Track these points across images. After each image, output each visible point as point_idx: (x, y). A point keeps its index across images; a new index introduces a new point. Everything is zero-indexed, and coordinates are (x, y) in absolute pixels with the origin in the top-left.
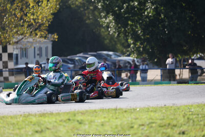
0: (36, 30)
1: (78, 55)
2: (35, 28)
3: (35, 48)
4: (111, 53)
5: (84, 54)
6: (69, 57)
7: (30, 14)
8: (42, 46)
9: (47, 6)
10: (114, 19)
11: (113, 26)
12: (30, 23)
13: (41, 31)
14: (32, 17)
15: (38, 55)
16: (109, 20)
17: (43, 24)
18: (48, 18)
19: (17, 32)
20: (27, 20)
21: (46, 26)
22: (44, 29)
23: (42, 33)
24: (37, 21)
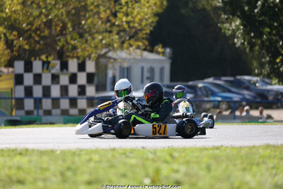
0: (130, 38)
1: (206, 80)
3: (143, 68)
4: (255, 79)
5: (215, 79)
6: (191, 83)
7: (122, 14)
8: (154, 65)
9: (148, 2)
10: (240, 24)
11: (241, 35)
12: (121, 28)
13: (137, 40)
14: (124, 19)
15: (148, 78)
16: (234, 25)
17: (141, 30)
18: (149, 21)
19: (102, 40)
20: (117, 23)
21: (146, 34)
22: (143, 38)
23: (140, 44)
24: (131, 25)
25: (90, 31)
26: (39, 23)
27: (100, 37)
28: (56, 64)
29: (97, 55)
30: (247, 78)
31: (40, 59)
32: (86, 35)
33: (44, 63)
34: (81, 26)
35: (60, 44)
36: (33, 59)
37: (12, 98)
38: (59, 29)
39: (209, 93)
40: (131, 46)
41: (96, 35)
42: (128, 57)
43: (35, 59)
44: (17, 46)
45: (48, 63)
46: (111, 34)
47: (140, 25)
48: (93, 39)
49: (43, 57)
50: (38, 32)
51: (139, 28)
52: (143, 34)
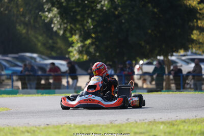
4: (35, 55)
10: (59, 13)
11: (58, 22)
16: (52, 14)
30: (28, 54)
39: (4, 67)
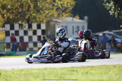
0: (62, 12)
1: (105, 32)
2: (62, 10)
3: (73, 27)
5: (109, 31)
6: (97, 34)
8: (79, 25)
12: (58, 7)
13: (66, 13)
14: (59, 3)
15: (76, 32)
18: (72, 3)
19: (48, 13)
20: (56, 5)
21: (71, 10)
22: (69, 12)
23: (67, 15)
24: (63, 5)
25: (42, 9)
26: (17, 5)
27: (48, 12)
28: (26, 26)
29: (46, 21)
31: (18, 23)
32: (41, 11)
33: (20, 25)
34: (38, 7)
35: (28, 16)
36: (15, 23)
37: (4, 43)
38: (27, 8)
40: (63, 16)
41: (46, 11)
42: (62, 21)
43: (16, 23)
44: (7, 17)
45: (22, 25)
46: (53, 11)
47: (67, 5)
48: (44, 13)
49: (20, 22)
50: (17, 10)
51: (67, 7)
52: (69, 10)
